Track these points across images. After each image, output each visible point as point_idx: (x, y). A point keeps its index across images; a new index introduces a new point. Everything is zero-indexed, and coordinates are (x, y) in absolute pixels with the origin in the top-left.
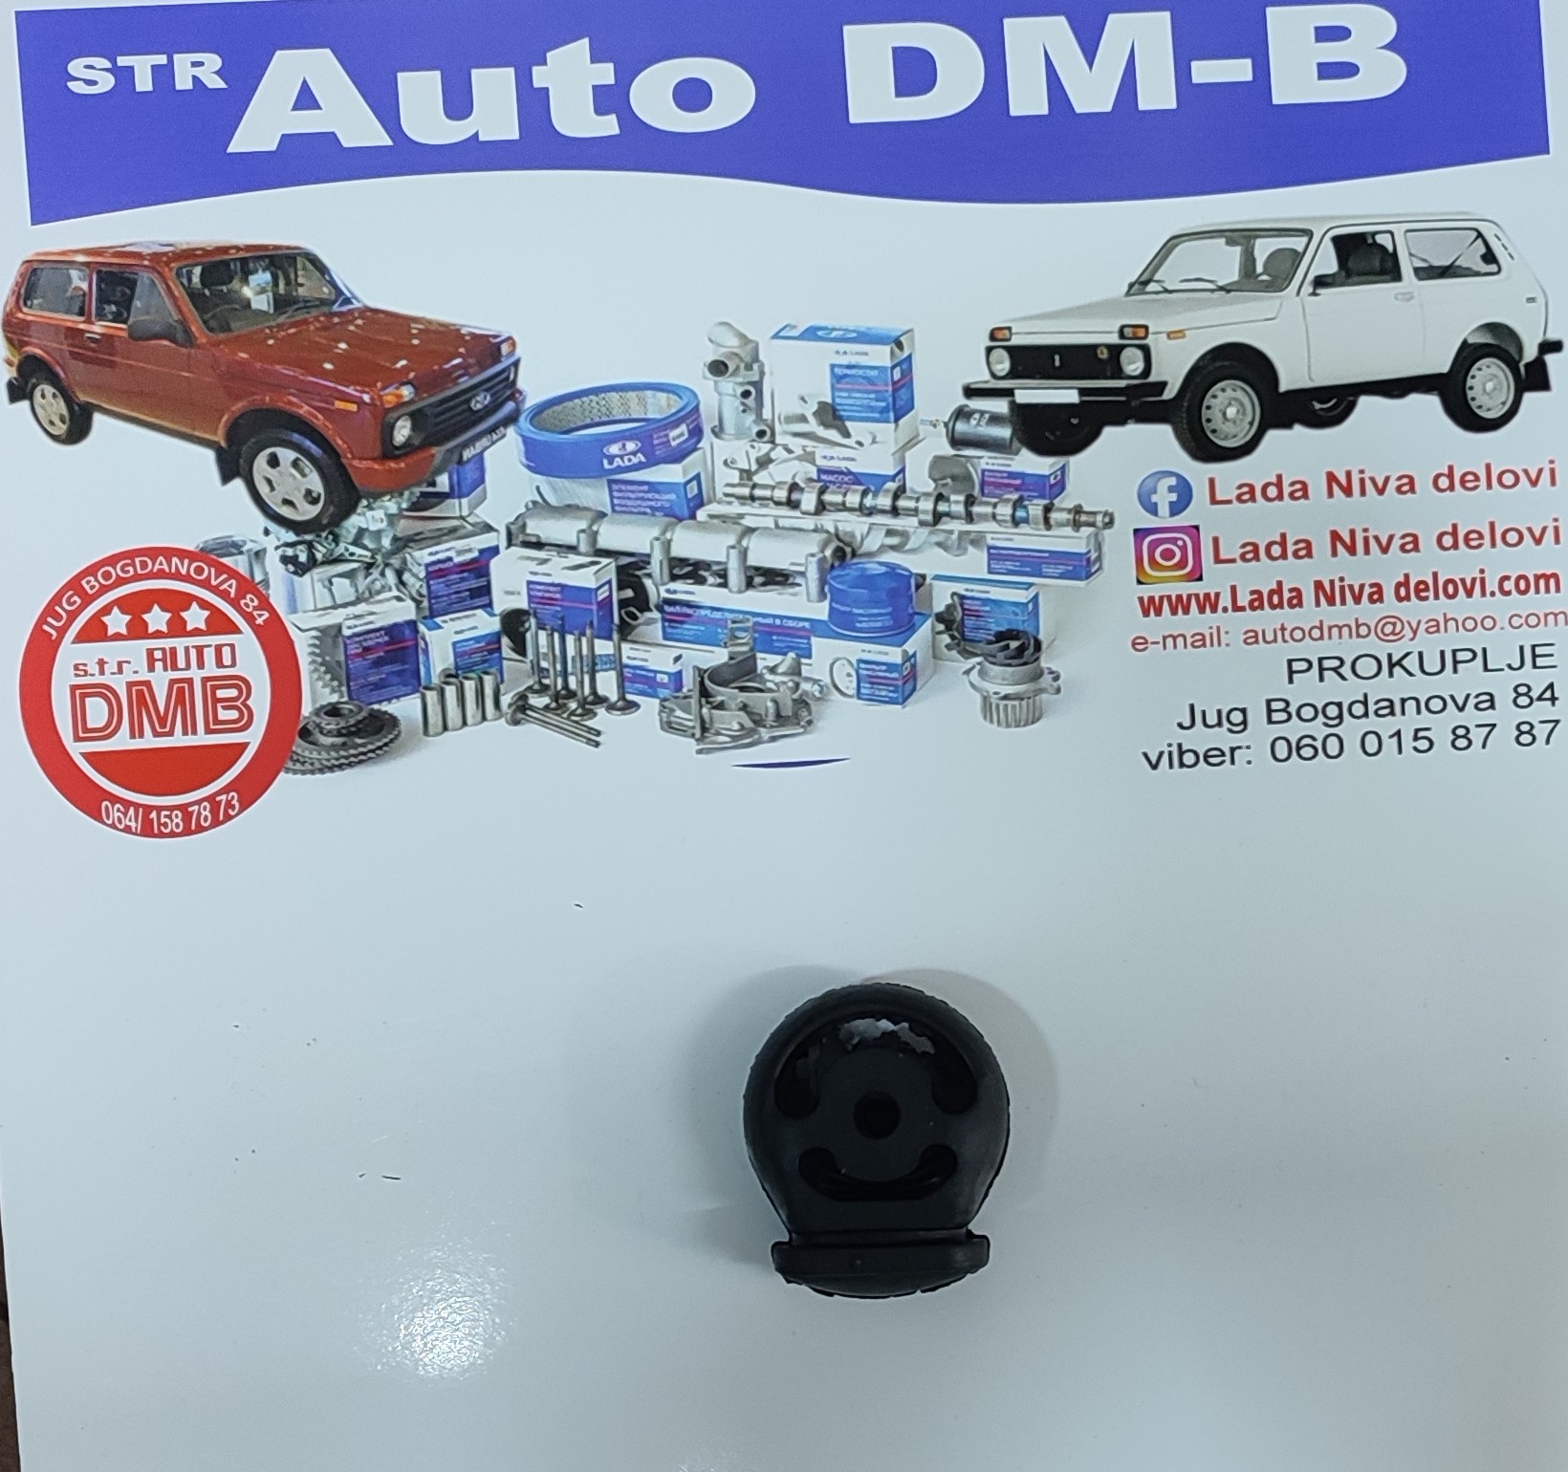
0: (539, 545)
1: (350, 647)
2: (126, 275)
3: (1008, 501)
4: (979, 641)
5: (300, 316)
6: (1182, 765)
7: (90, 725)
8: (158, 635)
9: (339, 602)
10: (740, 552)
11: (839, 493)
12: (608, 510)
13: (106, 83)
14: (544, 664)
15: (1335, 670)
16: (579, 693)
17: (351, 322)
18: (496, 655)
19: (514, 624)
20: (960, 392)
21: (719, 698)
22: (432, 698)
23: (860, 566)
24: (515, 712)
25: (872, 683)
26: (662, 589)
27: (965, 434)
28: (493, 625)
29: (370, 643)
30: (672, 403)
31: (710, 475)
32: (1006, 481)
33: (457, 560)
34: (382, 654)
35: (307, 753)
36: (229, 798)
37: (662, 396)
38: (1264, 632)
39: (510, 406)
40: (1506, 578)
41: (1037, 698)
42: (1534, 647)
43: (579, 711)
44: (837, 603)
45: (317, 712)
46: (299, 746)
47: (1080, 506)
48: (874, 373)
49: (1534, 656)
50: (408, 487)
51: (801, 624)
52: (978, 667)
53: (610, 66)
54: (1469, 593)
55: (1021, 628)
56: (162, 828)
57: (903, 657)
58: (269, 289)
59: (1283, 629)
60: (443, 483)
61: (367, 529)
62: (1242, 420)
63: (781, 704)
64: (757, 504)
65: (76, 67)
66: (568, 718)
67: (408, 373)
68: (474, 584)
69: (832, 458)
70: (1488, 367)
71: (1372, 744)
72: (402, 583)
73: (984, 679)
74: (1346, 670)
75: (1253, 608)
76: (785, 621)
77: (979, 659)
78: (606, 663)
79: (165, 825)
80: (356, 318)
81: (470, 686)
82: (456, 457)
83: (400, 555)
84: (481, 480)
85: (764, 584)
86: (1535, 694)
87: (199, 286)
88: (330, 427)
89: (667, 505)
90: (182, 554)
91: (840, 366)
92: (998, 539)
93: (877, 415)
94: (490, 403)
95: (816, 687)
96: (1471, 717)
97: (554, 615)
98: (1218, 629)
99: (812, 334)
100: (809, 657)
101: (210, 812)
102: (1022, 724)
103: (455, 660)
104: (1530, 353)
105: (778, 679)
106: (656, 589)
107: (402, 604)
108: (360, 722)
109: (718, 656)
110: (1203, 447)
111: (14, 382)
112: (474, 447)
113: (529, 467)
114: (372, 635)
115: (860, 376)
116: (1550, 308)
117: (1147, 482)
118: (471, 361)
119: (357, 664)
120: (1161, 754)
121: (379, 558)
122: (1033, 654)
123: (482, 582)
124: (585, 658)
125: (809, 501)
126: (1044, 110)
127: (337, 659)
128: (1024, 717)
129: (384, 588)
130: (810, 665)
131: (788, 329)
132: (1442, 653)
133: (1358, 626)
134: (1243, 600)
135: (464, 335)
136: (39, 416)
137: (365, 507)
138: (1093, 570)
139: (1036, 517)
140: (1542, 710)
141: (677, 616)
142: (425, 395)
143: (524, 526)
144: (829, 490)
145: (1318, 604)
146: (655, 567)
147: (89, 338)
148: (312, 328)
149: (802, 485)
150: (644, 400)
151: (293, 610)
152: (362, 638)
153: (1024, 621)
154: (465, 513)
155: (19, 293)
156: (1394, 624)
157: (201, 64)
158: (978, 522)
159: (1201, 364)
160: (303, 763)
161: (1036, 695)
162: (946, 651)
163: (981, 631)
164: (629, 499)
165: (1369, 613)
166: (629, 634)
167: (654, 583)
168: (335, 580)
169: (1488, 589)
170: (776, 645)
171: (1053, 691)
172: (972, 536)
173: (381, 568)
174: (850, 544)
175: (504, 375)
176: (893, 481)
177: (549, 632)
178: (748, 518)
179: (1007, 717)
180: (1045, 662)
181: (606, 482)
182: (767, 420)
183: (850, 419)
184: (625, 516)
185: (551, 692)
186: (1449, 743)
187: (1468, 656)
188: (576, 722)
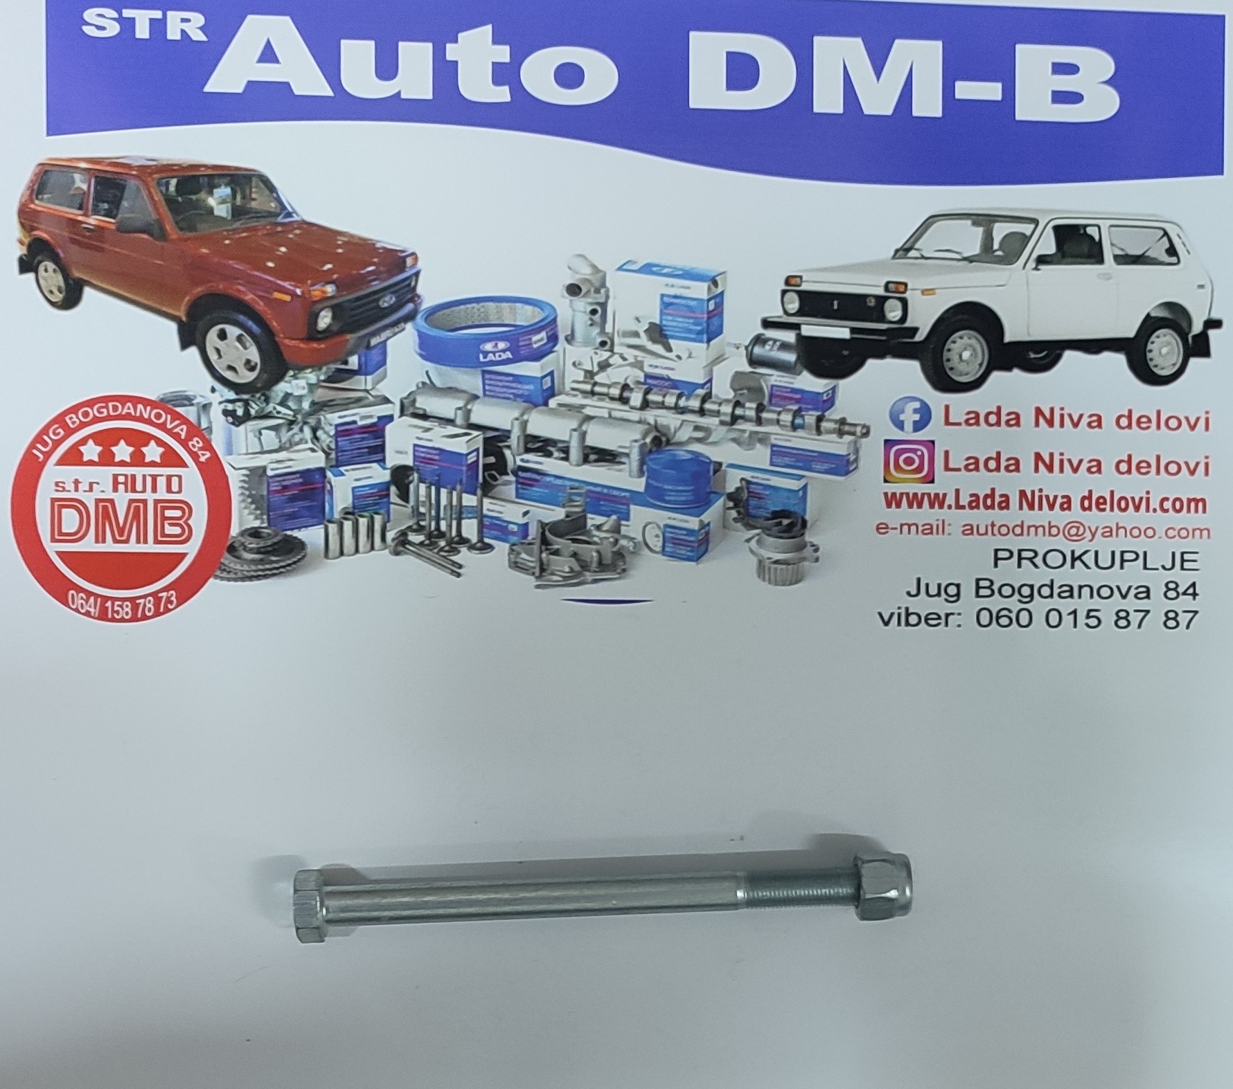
0: (425, 417)
1: (271, 484)
2: (117, 181)
3: (789, 410)
4: (760, 517)
5: (253, 223)
6: (907, 624)
7: (64, 530)
8: (122, 464)
9: (265, 449)
10: (580, 434)
11: (660, 394)
12: (480, 393)
13: (113, 29)
14: (422, 510)
15: (1031, 559)
16: (448, 535)
17: (291, 231)
18: (386, 500)
19: (400, 476)
20: (759, 323)
21: (556, 547)
22: (333, 529)
23: (673, 452)
24: (397, 545)
25: (674, 544)
26: (518, 458)
27: (759, 355)
28: (385, 476)
29: (285, 483)
30: (536, 314)
31: (561, 373)
32: (789, 395)
33: (360, 423)
34: (296, 492)
35: (232, 565)
36: (169, 595)
37: (529, 308)
38: (978, 527)
39: (410, 306)
40: (1167, 499)
41: (801, 564)
42: (1183, 554)
43: (447, 548)
44: (652, 479)
45: (242, 533)
46: (227, 559)
47: (845, 419)
48: (693, 303)
49: (1183, 561)
50: (326, 364)
51: (623, 494)
52: (756, 538)
53: (507, 48)
54: (1137, 508)
55: (792, 510)
56: (115, 615)
57: (700, 525)
58: (229, 199)
59: (993, 525)
60: (353, 363)
61: (291, 394)
62: (974, 362)
63: (603, 554)
64: (596, 398)
65: (90, 15)
66: (438, 553)
67: (333, 274)
68: (373, 443)
69: (657, 367)
70: (1165, 336)
71: (1054, 618)
72: (316, 438)
73: (760, 547)
74: (1038, 560)
75: (971, 508)
76: (611, 490)
77: (758, 531)
78: (470, 513)
79: (118, 612)
80: (295, 229)
81: (363, 522)
82: (365, 343)
83: (316, 416)
84: (383, 363)
85: (596, 461)
86: (1181, 590)
87: (174, 194)
88: (269, 312)
89: (526, 393)
90: (146, 402)
91: (668, 296)
92: (780, 439)
93: (693, 336)
94: (394, 303)
95: (631, 543)
96: (1131, 604)
97: (436, 470)
98: (943, 521)
99: (648, 269)
100: (628, 520)
101: (154, 605)
102: (788, 583)
103: (353, 503)
104: (1197, 328)
105: (603, 535)
106: (514, 457)
107: (314, 454)
108: (275, 544)
109: (558, 514)
110: (942, 380)
111: (24, 258)
112: (380, 336)
113: (421, 355)
114: (290, 477)
115: (683, 305)
116: (1215, 292)
117: (897, 403)
118: (382, 269)
119: (276, 498)
120: (892, 614)
121: (299, 417)
122: (799, 530)
123: (378, 442)
124: (454, 508)
125: (636, 398)
126: (840, 109)
127: (261, 493)
128: (789, 579)
129: (301, 441)
130: (627, 526)
131: (630, 264)
132: (1113, 553)
133: (1050, 527)
134: (964, 500)
135: (379, 249)
136: (42, 286)
137: (292, 376)
138: (851, 468)
139: (809, 424)
140: (1185, 602)
141: (528, 480)
142: (344, 293)
143: (414, 401)
144: (653, 391)
145: (1021, 508)
146: (514, 440)
147: (85, 228)
148: (259, 234)
149: (632, 386)
150: (515, 310)
151: (230, 452)
152: (282, 478)
153: (795, 504)
154: (369, 387)
155: (33, 189)
156: (1078, 528)
157: (188, 20)
158: (765, 426)
159: (946, 316)
160: (229, 572)
161: (799, 562)
162: (733, 522)
163: (762, 510)
164: (497, 386)
165: (1059, 517)
166: (489, 491)
167: (512, 453)
168: (264, 432)
169: (1151, 509)
170: (603, 508)
171: (813, 560)
172: (760, 436)
173: (300, 425)
174: (665, 435)
175: (407, 283)
176: (703, 388)
177: (428, 485)
178: (588, 408)
179: (776, 577)
180: (808, 537)
181: (480, 372)
182: (608, 333)
183: (673, 337)
184: (494, 400)
185: (426, 532)
186: (1113, 622)
187: (1133, 556)
188: (444, 556)
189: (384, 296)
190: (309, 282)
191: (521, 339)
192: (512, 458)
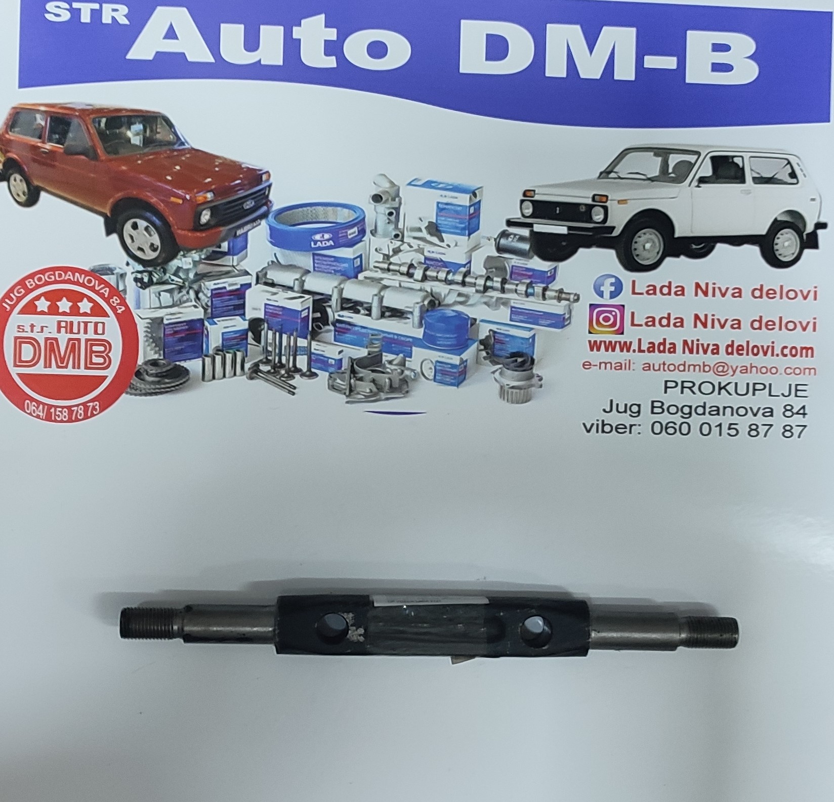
0: (273, 285)
1: (166, 330)
2: (66, 119)
3: (524, 283)
4: (501, 357)
5: (158, 149)
6: (603, 431)
7: (23, 359)
8: (64, 314)
9: (163, 305)
10: (379, 298)
11: (434, 271)
12: (311, 269)
13: (66, 16)
14: (270, 349)
15: (690, 388)
16: (287, 366)
17: (183, 155)
18: (245, 341)
19: (255, 325)
20: (504, 223)
21: (361, 375)
22: (208, 362)
23: (443, 311)
24: (252, 373)
25: (442, 374)
26: (336, 314)
27: (504, 245)
28: (245, 325)
29: (175, 329)
30: (351, 214)
31: (367, 256)
32: (524, 272)
33: (229, 288)
34: (183, 335)
35: (138, 385)
36: (94, 405)
37: (346, 211)
38: (654, 365)
39: (264, 208)
40: (785, 347)
41: (530, 389)
42: (797, 385)
43: (286, 375)
44: (428, 329)
45: (146, 363)
46: (135, 381)
47: (562, 289)
48: (459, 208)
49: (797, 390)
50: (205, 248)
51: (408, 340)
52: (499, 371)
53: (335, 30)
54: (765, 354)
55: (524, 351)
56: (57, 417)
57: (460, 361)
58: (142, 132)
59: (664, 364)
60: (225, 247)
61: (182, 268)
62: (653, 251)
63: (393, 381)
64: (390, 273)
65: (50, 6)
66: (280, 379)
67: (212, 185)
68: (237, 302)
69: (433, 252)
70: (787, 233)
71: (706, 429)
72: (198, 298)
73: (502, 377)
74: (696, 389)
75: (649, 352)
76: (399, 337)
77: (500, 366)
78: (303, 351)
79: (59, 416)
80: (186, 154)
81: (229, 357)
82: (233, 234)
83: (199, 283)
84: (246, 247)
85: (390, 316)
86: (795, 411)
87: (104, 128)
88: (167, 211)
89: (343, 270)
90: (81, 272)
91: (442, 203)
92: (516, 303)
93: (459, 231)
94: (254, 206)
95: (413, 373)
96: (760, 420)
97: (279, 321)
98: (630, 361)
99: (429, 184)
100: (411, 357)
101: (84, 411)
102: (520, 402)
103: (223, 342)
104: (810, 228)
105: (393, 367)
106: (333, 314)
107: (197, 309)
108: (167, 371)
109: (362, 353)
110: (631, 263)
112: (243, 229)
113: (271, 242)
114: (179, 325)
115: (452, 210)
116: (823, 205)
117: (599, 279)
118: (246, 182)
119: (170, 339)
120: (593, 425)
121: (187, 284)
122: (530, 365)
123: (241, 302)
124: (292, 347)
125: (418, 274)
126: (564, 75)
127: (159, 336)
128: (521, 398)
129: (188, 300)
130: (410, 361)
131: (416, 181)
132: (748, 384)
133: (704, 366)
134: (644, 347)
135: (243, 168)
136: (12, 191)
137: (182, 255)
138: (566, 323)
139: (538, 293)
140: (798, 420)
141: (343, 330)
142: (220, 198)
143: (266, 274)
144: (430, 269)
145: (684, 352)
146: (333, 302)
147: (42, 151)
148: (162, 156)
149: (416, 265)
150: (336, 212)
152: (173, 326)
153: (527, 348)
154: (235, 264)
155: (8, 125)
156: (724, 367)
157: (117, 10)
158: (507, 293)
159: (634, 218)
160: (136, 390)
161: (529, 388)
162: (483, 359)
163: (503, 351)
164: (323, 264)
165: (711, 360)
166: (316, 337)
167: (332, 311)
168: (162, 293)
169: (775, 353)
170: (394, 349)
171: (538, 386)
172: (503, 300)
173: (187, 290)
174: (438, 299)
175: (263, 191)
176: (465, 267)
177: (274, 332)
178: (385, 280)
179: (512, 398)
180: (535, 371)
181: (312, 254)
182: (400, 229)
183: (445, 232)
184: (320, 274)
185: (272, 363)
186: (747, 433)
187: (762, 387)
188: (283, 381)
189: (247, 201)
190: (195, 190)
191: (340, 232)
192: (332, 313)
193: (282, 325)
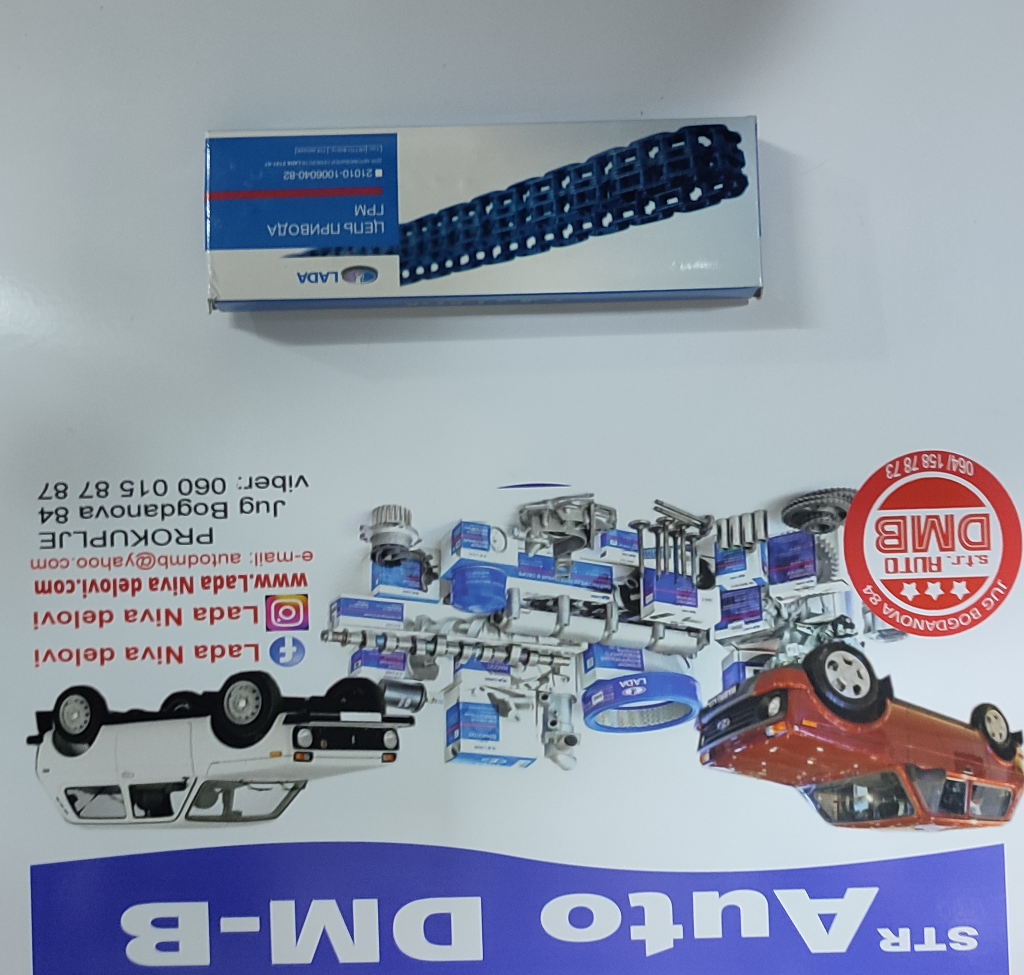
0: (689, 630)
1: (812, 569)
2: (945, 811)
3: (389, 650)
5: (836, 782)
6: (283, 478)
7: (979, 524)
8: (933, 581)
9: (818, 598)
10: (562, 621)
11: (497, 658)
12: (644, 651)
13: (953, 934)
14: (688, 554)
15: (182, 536)
16: (667, 534)
17: (806, 777)
18: (719, 561)
19: (707, 581)
20: (416, 721)
21: (578, 529)
22: (761, 534)
23: (485, 611)
24: (709, 523)
25: (480, 535)
26: (612, 599)
27: (415, 694)
28: (719, 580)
29: (800, 571)
30: (602, 719)
31: (578, 671)
32: (389, 663)
33: (742, 622)
34: (792, 564)
35: (842, 501)
36: (892, 475)
37: (607, 724)
38: (227, 561)
39: (705, 720)
40: (70, 591)
41: (375, 523)
42: (53, 547)
43: (667, 523)
44: (501, 588)
45: (834, 528)
46: (846, 506)
47: (342, 645)
48: (472, 734)
49: (53, 541)
50: (771, 671)
51: (524, 574)
52: (413, 543)
53: (633, 937)
54: (93, 583)
55: (384, 568)
56: (935, 457)
57: (460, 552)
58: (855, 801)
59: (215, 563)
60: (749, 671)
61: (799, 643)
62: (236, 698)
63: (539, 524)
64: (549, 653)
65: (972, 944)
66: (675, 519)
67: (770, 743)
68: (731, 607)
69: (500, 680)
70: (76, 728)
71: (160, 488)
72: (778, 609)
73: (409, 536)
74: (175, 535)
75: (234, 577)
76: (534, 577)
77: (412, 549)
78: (649, 553)
79: (934, 459)
80: (802, 779)
81: (736, 541)
82: (741, 688)
84: (725, 673)
85: (547, 600)
86: (54, 517)
87: (900, 802)
88: (820, 710)
89: (607, 653)
90: (917, 632)
91: (492, 740)
92: (396, 625)
94: (718, 722)
95: (516, 534)
96: (96, 503)
97: (679, 587)
98: (256, 564)
99: (510, 761)
101: (904, 466)
102: (385, 508)
103: (745, 558)
104: (48, 737)
105: (539, 540)
106: (615, 600)
107: (778, 595)
108: (809, 520)
109: (577, 555)
110: (261, 681)
111: (1018, 744)
112: (728, 694)
113: (694, 680)
114: (797, 576)
115: (480, 733)
116: (34, 766)
117: (299, 660)
118: (728, 750)
119: (807, 558)
120: (297, 485)
121: (792, 625)
122: (377, 551)
123: (726, 607)
124: (662, 557)
125: (516, 653)
126: (356, 902)
127: (821, 561)
128: (384, 512)
129: (789, 605)
130: (520, 548)
131: (526, 765)
132: (112, 544)
133: (166, 563)
134: (239, 583)
135: (733, 767)
136: (1003, 722)
137: (799, 658)
138: (335, 604)
139: (371, 639)
140: (50, 506)
141: (603, 582)
142: (759, 729)
143: (698, 643)
144: (502, 660)
145: (191, 579)
146: (616, 613)
147: (970, 771)
148: (830, 774)
149: (520, 664)
150: (619, 722)
151: (848, 595)
152: (804, 574)
153: (382, 572)
154: (736, 652)
155: (1013, 799)
156: (143, 563)
157: (893, 944)
158: (408, 637)
159: (262, 735)
160: (844, 495)
161: (376, 525)
162: (434, 556)
163: (410, 567)
164: (631, 658)
165: (159, 572)
166: (634, 571)
167: (617, 604)
168: (820, 612)
169: (81, 584)
170: (540, 562)
171: (365, 527)
172: (413, 628)
173: (791, 619)
174: (491, 625)
175: (709, 740)
176: (461, 665)
177: (684, 574)
178: (555, 643)
179: (395, 511)
180: (369, 546)
181: (645, 669)
182: (542, 706)
183: (487, 705)
184: (633, 646)
185: (684, 536)
186: (110, 486)
187: (96, 542)
188: (670, 516)
189: (727, 728)
190: (788, 737)
192: (617, 600)
193: (675, 582)
